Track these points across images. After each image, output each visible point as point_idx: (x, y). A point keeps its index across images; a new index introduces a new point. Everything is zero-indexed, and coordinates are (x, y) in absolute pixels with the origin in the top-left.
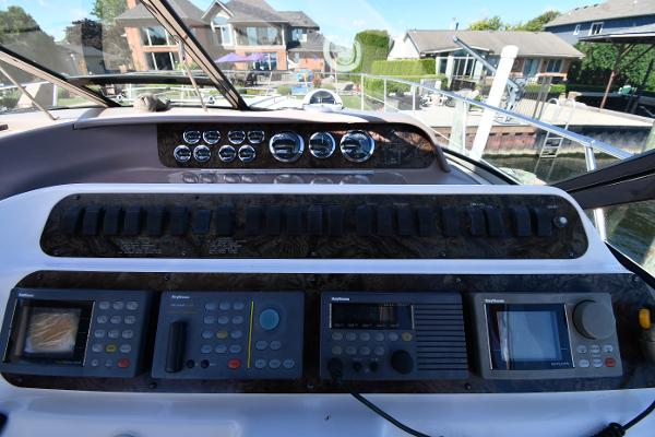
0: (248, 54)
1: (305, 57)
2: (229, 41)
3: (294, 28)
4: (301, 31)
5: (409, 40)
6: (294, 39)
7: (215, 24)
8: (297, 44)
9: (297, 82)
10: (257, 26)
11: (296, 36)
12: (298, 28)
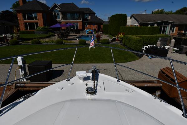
0: (67, 23)
1: (89, 25)
2: (59, 19)
3: (85, 14)
4: (88, 15)
5: (133, 18)
6: (85, 18)
7: (54, 12)
8: (87, 20)
9: (86, 34)
10: (71, 13)
11: (86, 16)
12: (87, 14)
